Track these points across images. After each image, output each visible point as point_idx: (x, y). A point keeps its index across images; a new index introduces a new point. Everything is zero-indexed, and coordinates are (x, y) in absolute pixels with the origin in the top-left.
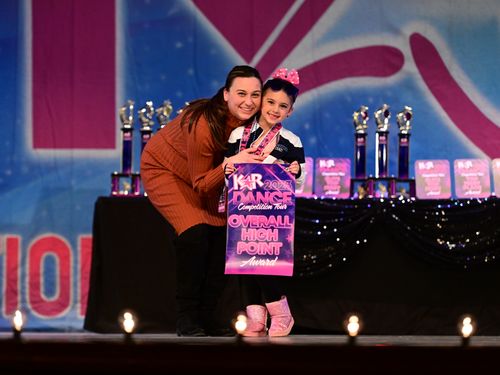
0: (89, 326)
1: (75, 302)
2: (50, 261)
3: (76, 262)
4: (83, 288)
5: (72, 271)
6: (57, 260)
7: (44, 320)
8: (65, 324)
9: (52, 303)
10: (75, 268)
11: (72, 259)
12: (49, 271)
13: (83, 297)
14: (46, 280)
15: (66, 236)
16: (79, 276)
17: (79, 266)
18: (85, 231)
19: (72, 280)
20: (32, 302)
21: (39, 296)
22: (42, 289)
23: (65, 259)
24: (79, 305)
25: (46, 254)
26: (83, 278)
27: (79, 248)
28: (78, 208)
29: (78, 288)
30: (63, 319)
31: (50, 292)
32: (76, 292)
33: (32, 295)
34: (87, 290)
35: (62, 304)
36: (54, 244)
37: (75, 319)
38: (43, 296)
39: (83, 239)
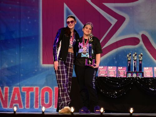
1: (53, 104)
2: (47, 94)
3: (54, 94)
4: (55, 101)
5: (52, 96)
6: (49, 93)
8: (50, 110)
9: (47, 105)
10: (53, 96)
11: (53, 93)
12: (46, 96)
13: (55, 103)
14: (46, 99)
15: (51, 87)
16: (54, 98)
17: (54, 95)
18: (56, 86)
19: (52, 98)
20: (42, 104)
21: (44, 103)
22: (45, 101)
23: (51, 93)
24: (54, 105)
25: (46, 92)
26: (55, 98)
27: (54, 90)
29: (54, 101)
30: (50, 109)
31: (47, 102)
32: (53, 102)
33: (42, 102)
35: (50, 105)
36: (48, 89)
37: (53, 109)
38: (45, 103)
39: (55, 88)
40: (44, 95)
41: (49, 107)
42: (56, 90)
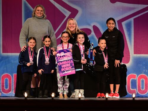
0: (16, 95)
1: (13, 90)
2: (6, 80)
3: (13, 80)
4: (14, 86)
5: (12, 82)
6: (8, 80)
7: (5, 94)
8: (10, 95)
9: (7, 90)
10: (13, 82)
11: (12, 79)
12: (6, 82)
13: (14, 89)
14: (5, 85)
15: (10, 74)
16: (13, 84)
17: (14, 81)
18: (15, 73)
19: (12, 84)
20: (2, 90)
21: (4, 88)
22: (5, 87)
23: (10, 79)
24: (14, 91)
25: (5, 78)
26: (14, 84)
27: (14, 77)
28: (13, 67)
29: (13, 86)
30: (10, 94)
31: (6, 87)
32: (13, 87)
33: (2, 88)
34: (15, 87)
35: (10, 90)
36: (7, 76)
37: (13, 94)
38: (5, 88)
39: (14, 75)
40: (4, 82)
41: (9, 92)
42: (15, 76)
